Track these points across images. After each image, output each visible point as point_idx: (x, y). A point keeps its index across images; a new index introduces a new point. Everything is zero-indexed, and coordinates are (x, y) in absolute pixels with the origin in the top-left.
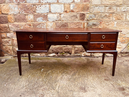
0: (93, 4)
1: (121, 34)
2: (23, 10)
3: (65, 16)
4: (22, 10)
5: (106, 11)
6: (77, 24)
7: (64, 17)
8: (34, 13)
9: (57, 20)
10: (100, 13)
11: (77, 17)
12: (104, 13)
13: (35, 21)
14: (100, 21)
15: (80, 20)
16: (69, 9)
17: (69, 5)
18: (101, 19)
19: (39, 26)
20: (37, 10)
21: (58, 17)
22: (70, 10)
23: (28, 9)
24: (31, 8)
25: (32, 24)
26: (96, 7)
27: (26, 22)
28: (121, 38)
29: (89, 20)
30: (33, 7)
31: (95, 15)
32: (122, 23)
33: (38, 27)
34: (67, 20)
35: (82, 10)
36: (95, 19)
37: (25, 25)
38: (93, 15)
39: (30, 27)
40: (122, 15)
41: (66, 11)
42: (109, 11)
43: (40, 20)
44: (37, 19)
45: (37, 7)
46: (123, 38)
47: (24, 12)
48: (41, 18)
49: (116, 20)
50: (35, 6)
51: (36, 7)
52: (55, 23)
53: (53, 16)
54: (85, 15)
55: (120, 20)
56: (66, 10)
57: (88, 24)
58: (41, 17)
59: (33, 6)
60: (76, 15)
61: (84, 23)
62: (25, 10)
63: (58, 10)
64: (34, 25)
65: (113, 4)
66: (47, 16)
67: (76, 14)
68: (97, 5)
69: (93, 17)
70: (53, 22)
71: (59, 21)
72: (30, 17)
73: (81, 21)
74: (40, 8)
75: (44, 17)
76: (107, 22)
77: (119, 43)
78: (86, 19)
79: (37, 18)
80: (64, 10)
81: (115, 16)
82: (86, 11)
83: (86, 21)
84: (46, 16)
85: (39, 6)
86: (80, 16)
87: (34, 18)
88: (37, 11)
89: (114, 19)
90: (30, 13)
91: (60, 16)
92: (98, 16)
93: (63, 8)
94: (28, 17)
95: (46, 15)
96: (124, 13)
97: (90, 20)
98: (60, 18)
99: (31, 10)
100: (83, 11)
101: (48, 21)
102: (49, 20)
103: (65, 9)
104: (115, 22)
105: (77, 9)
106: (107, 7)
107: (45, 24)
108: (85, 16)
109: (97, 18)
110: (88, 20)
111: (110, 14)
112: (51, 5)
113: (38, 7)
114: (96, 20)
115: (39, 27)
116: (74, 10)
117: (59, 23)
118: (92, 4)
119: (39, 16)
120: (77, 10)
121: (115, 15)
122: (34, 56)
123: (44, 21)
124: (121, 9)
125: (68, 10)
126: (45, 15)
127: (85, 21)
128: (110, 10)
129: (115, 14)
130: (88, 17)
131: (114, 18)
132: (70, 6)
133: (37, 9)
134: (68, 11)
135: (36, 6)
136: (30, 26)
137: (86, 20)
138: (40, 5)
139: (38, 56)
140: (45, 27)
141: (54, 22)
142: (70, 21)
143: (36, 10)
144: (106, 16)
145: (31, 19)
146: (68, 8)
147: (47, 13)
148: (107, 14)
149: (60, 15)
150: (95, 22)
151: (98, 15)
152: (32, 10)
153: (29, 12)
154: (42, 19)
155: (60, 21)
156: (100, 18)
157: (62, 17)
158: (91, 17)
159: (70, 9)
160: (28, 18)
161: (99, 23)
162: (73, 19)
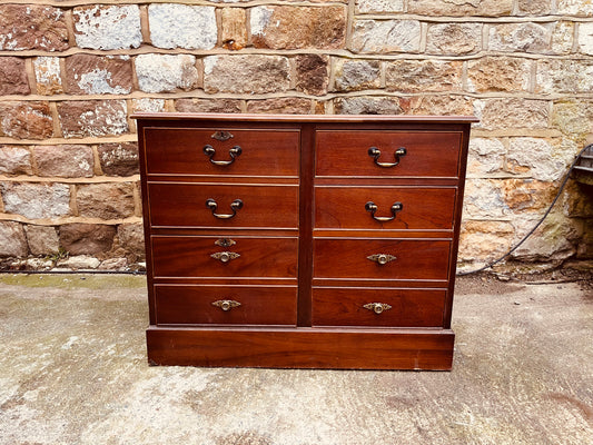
0: (366, 10)
1: (510, 166)
2: (10, 36)
3: (222, 65)
4: (6, 31)
5: (432, 47)
6: (283, 107)
7: (216, 71)
8: (63, 50)
9: (183, 85)
10: (401, 56)
11: (284, 75)
12: (420, 57)
13: (71, 88)
14: (400, 94)
15: (302, 87)
16: (244, 31)
17: (244, 11)
18: (405, 85)
19: (90, 113)
20: (81, 33)
21: (186, 72)
22: (247, 34)
23: (37, 29)
24: (50, 22)
25: (53, 105)
26: (378, 24)
27: (27, 94)
28: (508, 182)
29: (345, 87)
30: (62, 16)
31: (376, 66)
32: (511, 107)
33: (88, 117)
34: (233, 88)
35: (310, 36)
36: (377, 83)
37: (21, 108)
38: (365, 63)
39: (45, 121)
40: (511, 64)
41: (228, 42)
42: (443, 48)
43: (94, 82)
44: (79, 79)
45: (82, 19)
46: (519, 184)
47: (15, 43)
48: (99, 72)
49: (481, 90)
50: (69, 12)
51: (77, 18)
52: (175, 100)
53: (164, 65)
54: (326, 64)
55: (501, 90)
56: (229, 38)
57: (341, 107)
58: (101, 69)
59: (59, 12)
60: (282, 63)
61: (321, 103)
62: (20, 35)
63: (186, 36)
64: (66, 107)
65: (467, 8)
66: (130, 63)
67: (279, 58)
68: (384, 13)
69: (364, 74)
70: (160, 96)
71: (193, 89)
72: (45, 70)
73: (305, 94)
74: (97, 25)
75: (116, 71)
76: (437, 103)
77: (499, 210)
78: (328, 82)
79: (83, 76)
80: (219, 35)
81: (474, 74)
82: (330, 42)
83: (332, 96)
84: (127, 66)
85: (90, 13)
86: (302, 70)
87: (64, 74)
88: (79, 37)
89: (472, 86)
90: (45, 50)
91: (201, 69)
92: (393, 70)
93: (213, 28)
94: (33, 66)
95: (127, 57)
96: (524, 55)
97: (353, 89)
98: (196, 76)
99: (50, 35)
100: (314, 44)
101: (136, 88)
102: (140, 83)
103: (220, 29)
104: (477, 102)
105: (284, 32)
106: (433, 28)
107: (124, 106)
108: (324, 71)
109: (388, 79)
110: (340, 91)
111: (453, 63)
112: (151, 7)
113: (87, 17)
114: (382, 92)
115: (92, 122)
116: (271, 38)
117: (195, 101)
118: (361, 11)
119: (92, 66)
120: (285, 39)
121: (473, 69)
122: (65, 266)
123: (117, 90)
124: (506, 38)
125: (237, 37)
126: (122, 57)
127: (325, 92)
128: (448, 43)
129: (478, 62)
130: (338, 75)
131: (469, 80)
132: (248, 18)
133: (78, 28)
134: (237, 44)
135: (75, 13)
136: (46, 111)
137: (331, 88)
138: (94, 11)
139: (89, 268)
140: (125, 121)
141: (166, 96)
142: (248, 92)
143: (75, 31)
144: (430, 69)
145: (51, 78)
146: (235, 26)
147: (132, 47)
148: (438, 63)
149: (200, 60)
150: (376, 99)
151: (391, 65)
152: (57, 35)
153: (43, 45)
154: (108, 81)
155: (198, 94)
156: (398, 80)
157: (208, 69)
158: (355, 74)
159: (248, 30)
160: (37, 73)
161: (393, 107)
162: (264, 81)
